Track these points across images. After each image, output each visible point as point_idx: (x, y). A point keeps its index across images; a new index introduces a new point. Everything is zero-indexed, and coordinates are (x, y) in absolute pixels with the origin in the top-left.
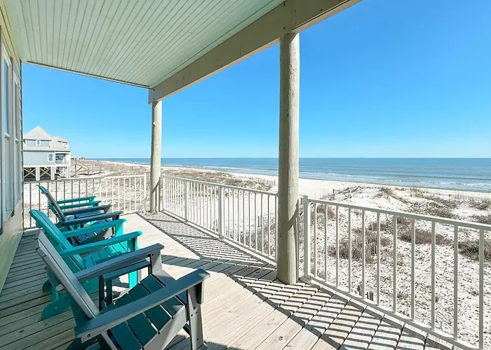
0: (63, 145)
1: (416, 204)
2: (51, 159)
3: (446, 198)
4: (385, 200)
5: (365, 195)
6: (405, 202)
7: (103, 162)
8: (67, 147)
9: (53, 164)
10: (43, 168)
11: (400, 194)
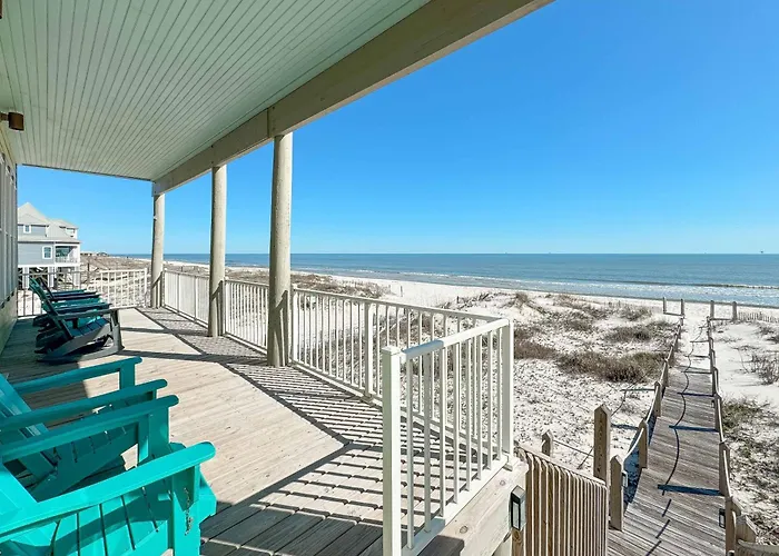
0: (69, 232)
1: (557, 314)
2: (47, 255)
3: (597, 307)
4: (517, 310)
5: (492, 303)
6: (544, 313)
7: (135, 261)
8: (75, 235)
9: (52, 262)
10: (35, 269)
11: (542, 302)
